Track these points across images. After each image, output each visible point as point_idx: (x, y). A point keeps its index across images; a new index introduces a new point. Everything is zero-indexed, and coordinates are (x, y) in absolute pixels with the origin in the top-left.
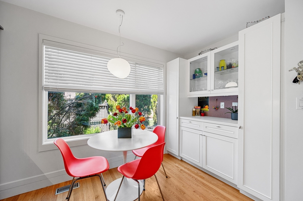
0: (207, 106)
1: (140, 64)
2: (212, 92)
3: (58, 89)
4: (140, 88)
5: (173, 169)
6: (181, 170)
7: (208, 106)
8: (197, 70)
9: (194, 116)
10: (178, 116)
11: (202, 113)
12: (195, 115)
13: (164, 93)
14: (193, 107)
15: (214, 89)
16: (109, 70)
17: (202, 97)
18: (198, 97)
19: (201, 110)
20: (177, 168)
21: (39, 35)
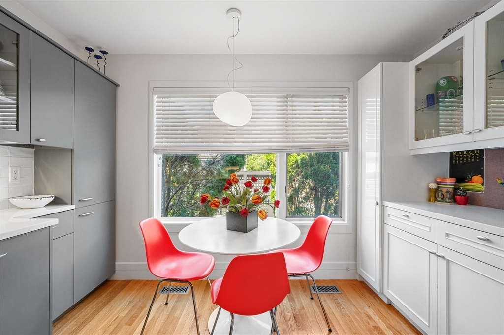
0: (477, 178)
1: (294, 96)
2: (478, 136)
3: (169, 151)
4: (293, 142)
5: (355, 319)
6: (376, 327)
7: (482, 177)
8: (442, 81)
9: (432, 203)
10: (378, 200)
11: (458, 197)
12: (436, 200)
13: (351, 148)
14: (432, 179)
15: (486, 127)
16: (217, 115)
17: (462, 152)
18: (451, 153)
19: (456, 189)
20: (366, 318)
21: (149, 83)
